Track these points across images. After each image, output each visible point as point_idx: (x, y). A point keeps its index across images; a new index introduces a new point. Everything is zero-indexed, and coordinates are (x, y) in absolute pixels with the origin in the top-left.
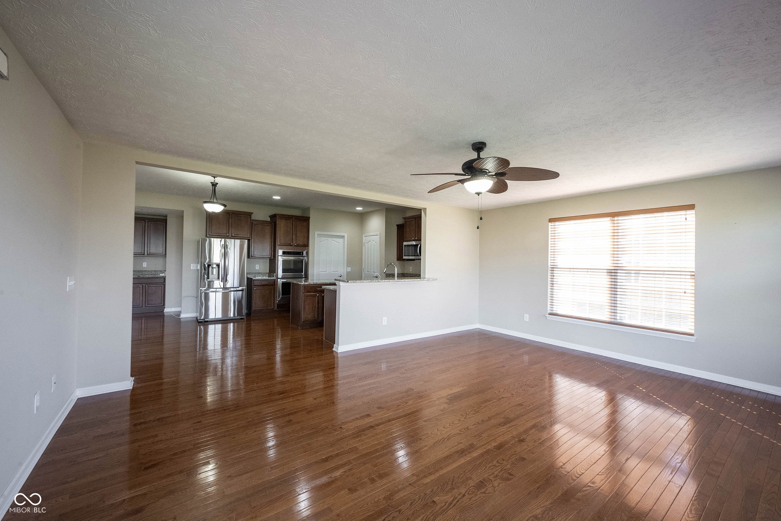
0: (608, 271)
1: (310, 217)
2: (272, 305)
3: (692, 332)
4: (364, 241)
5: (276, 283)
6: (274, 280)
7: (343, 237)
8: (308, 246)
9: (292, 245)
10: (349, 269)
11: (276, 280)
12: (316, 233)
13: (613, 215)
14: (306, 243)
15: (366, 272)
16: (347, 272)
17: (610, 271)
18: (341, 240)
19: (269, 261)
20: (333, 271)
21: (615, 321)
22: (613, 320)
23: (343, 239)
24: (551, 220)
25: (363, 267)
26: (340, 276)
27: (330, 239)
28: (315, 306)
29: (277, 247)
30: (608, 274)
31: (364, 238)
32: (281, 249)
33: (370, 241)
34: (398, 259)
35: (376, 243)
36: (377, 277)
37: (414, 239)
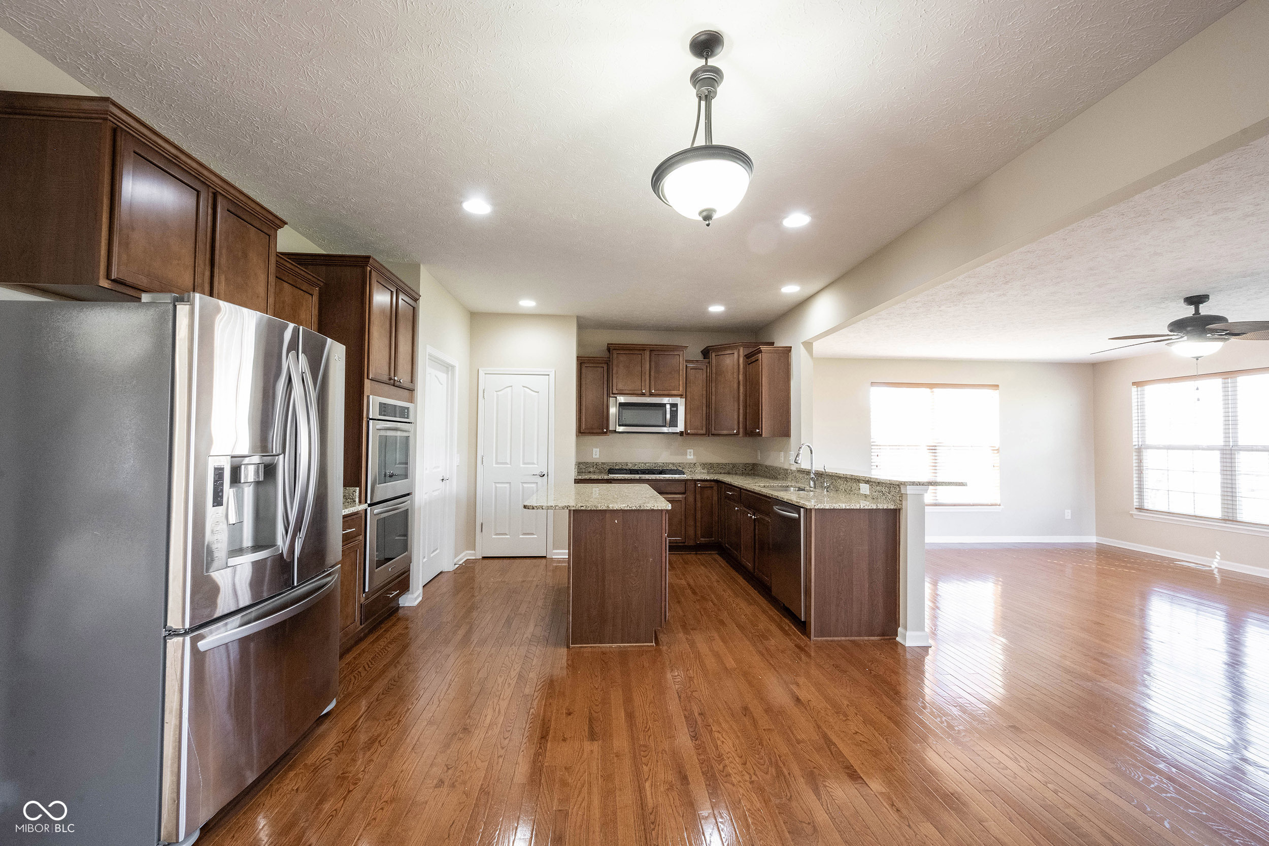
0: (929, 448)
1: (420, 296)
3: (999, 502)
4: (483, 385)
7: (448, 368)
8: (414, 390)
9: (392, 383)
12: (428, 350)
15: (495, 465)
16: (457, 466)
17: (931, 448)
20: (434, 468)
23: (446, 375)
24: (873, 384)
25: (481, 452)
26: (442, 481)
29: (366, 385)
30: (929, 451)
31: (483, 377)
32: (375, 394)
33: (511, 386)
34: (581, 432)
35: (538, 392)
36: (543, 476)
37: (645, 392)
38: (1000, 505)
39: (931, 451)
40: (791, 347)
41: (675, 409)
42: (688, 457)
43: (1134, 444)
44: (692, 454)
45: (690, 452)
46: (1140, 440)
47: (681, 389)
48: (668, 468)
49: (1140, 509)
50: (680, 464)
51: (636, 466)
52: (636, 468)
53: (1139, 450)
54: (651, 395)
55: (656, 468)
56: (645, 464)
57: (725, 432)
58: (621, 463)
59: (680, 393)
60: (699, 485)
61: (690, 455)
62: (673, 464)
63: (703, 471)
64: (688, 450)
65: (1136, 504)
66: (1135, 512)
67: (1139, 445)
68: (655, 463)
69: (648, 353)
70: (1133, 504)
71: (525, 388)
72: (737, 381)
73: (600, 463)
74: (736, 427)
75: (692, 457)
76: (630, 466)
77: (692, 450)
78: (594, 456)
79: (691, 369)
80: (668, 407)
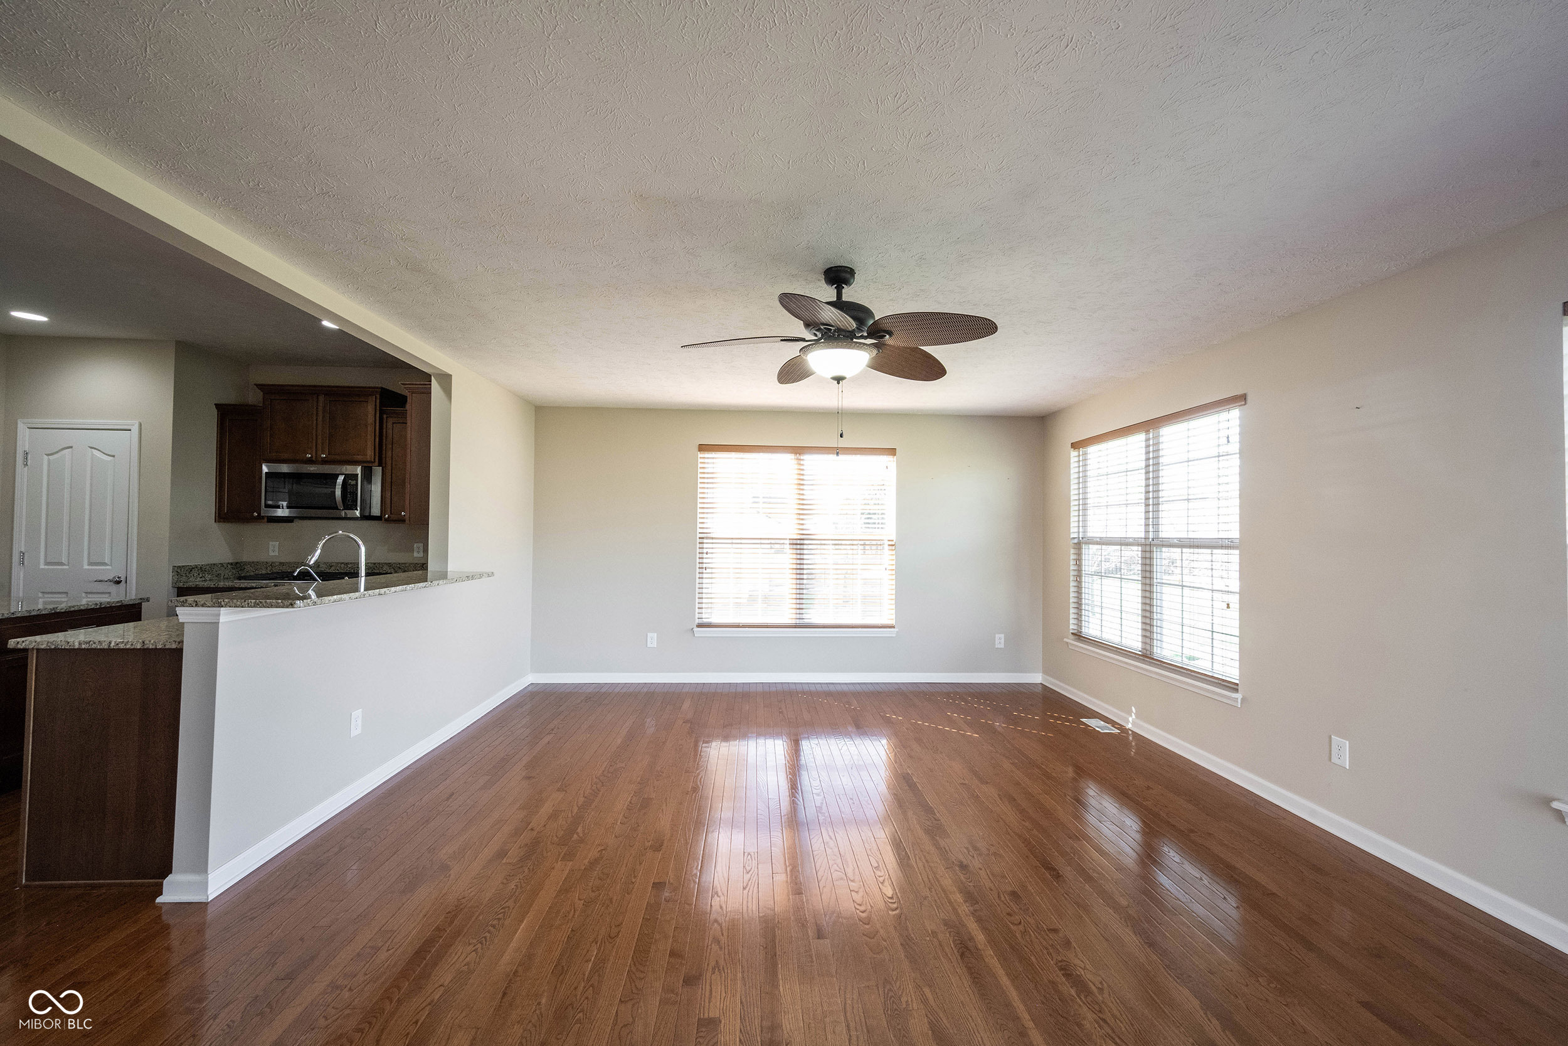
0: (791, 542)
3: (893, 622)
4: (23, 446)
13: (798, 450)
15: (41, 566)
17: (795, 542)
21: (801, 621)
22: (798, 621)
24: (703, 448)
25: (20, 548)
30: (791, 546)
31: (24, 432)
33: (71, 447)
34: (225, 517)
35: (114, 456)
36: (118, 582)
37: (312, 457)
38: (894, 627)
39: (795, 547)
41: (353, 482)
42: (416, 554)
43: (1072, 536)
45: (419, 548)
46: (1081, 530)
47: (370, 452)
49: (1078, 636)
50: (399, 566)
51: (333, 568)
52: (332, 570)
53: (1078, 546)
54: (325, 462)
59: (369, 457)
61: (419, 553)
64: (416, 545)
65: (1072, 627)
66: (1070, 640)
67: (1079, 538)
69: (322, 398)
70: (1069, 627)
71: (95, 452)
73: (277, 564)
75: (421, 555)
77: (422, 544)
78: (272, 554)
79: (393, 423)
80: (341, 479)
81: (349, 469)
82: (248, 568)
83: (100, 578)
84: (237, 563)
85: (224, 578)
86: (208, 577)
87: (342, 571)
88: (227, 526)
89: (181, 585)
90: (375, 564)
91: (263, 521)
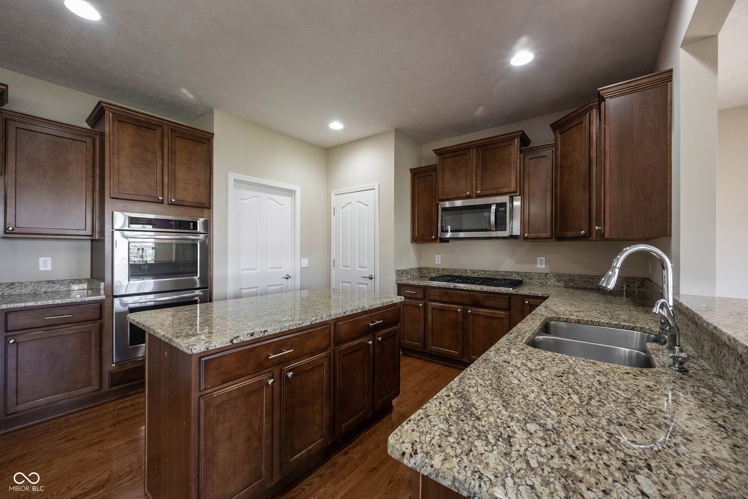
1: (213, 134)
2: (95, 381)
4: (333, 204)
5: (106, 311)
6: (100, 305)
7: (291, 193)
8: (210, 208)
9: (162, 202)
10: (305, 262)
11: (107, 305)
12: (232, 176)
14: (204, 200)
15: (341, 268)
16: (301, 268)
18: (287, 200)
19: (92, 245)
20: (271, 268)
23: (291, 198)
25: (333, 257)
26: (287, 278)
27: (264, 196)
28: (260, 427)
29: (109, 204)
31: (333, 197)
32: (122, 211)
33: (350, 203)
34: (415, 239)
35: (367, 205)
36: (371, 278)
37: (470, 194)
40: (671, 70)
41: (503, 209)
42: (539, 266)
44: (544, 262)
45: (541, 261)
47: (513, 184)
48: (511, 278)
50: (526, 274)
51: (476, 274)
54: (478, 196)
55: (497, 277)
56: (485, 271)
57: (570, 234)
58: (460, 270)
59: (513, 189)
60: (527, 302)
61: (541, 264)
62: (518, 273)
63: (557, 283)
64: (539, 258)
68: (496, 272)
69: (474, 150)
71: (360, 204)
72: (587, 160)
73: (441, 269)
74: (585, 225)
75: (543, 266)
76: (469, 274)
77: (544, 258)
78: (437, 263)
79: (530, 159)
80: (494, 208)
81: (500, 199)
82: (424, 271)
83: (364, 276)
84: (420, 268)
85: (415, 278)
86: (409, 277)
87: (482, 276)
88: (415, 245)
89: (400, 282)
90: (506, 272)
91: (437, 241)
